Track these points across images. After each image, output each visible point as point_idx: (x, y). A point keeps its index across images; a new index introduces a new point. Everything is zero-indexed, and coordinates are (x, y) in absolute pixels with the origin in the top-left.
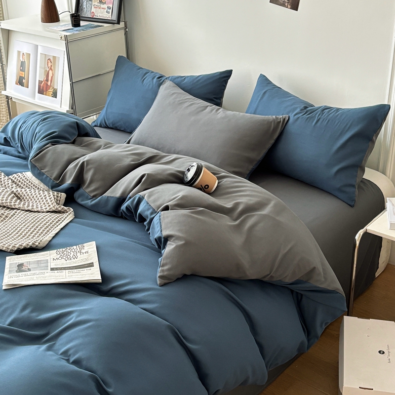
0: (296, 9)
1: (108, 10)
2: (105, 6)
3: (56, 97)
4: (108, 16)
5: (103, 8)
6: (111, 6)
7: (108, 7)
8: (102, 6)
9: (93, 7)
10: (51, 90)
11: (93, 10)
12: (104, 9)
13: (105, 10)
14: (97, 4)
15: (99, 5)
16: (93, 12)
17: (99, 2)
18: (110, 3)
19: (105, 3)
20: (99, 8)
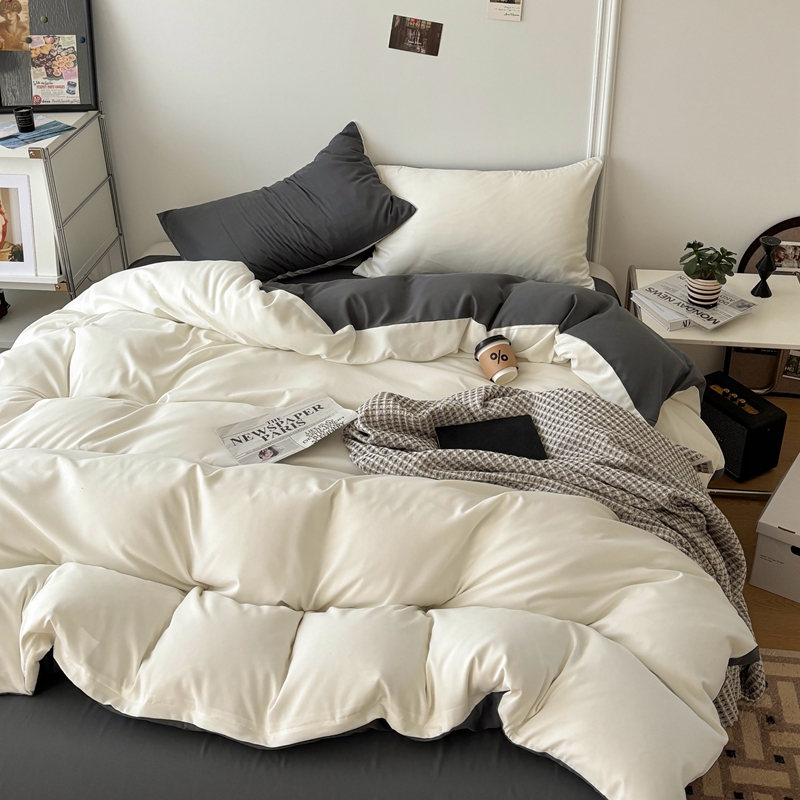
0: (435, 53)
1: (72, 89)
2: (63, 82)
3: (22, 260)
4: (71, 99)
5: (58, 87)
6: (76, 80)
7: (69, 83)
8: (56, 83)
9: (34, 87)
10: (7, 249)
11: (36, 91)
12: (63, 87)
13: (65, 90)
14: (44, 81)
15: (48, 81)
16: (36, 96)
17: (46, 76)
18: (72, 76)
19: (61, 77)
20: (50, 87)
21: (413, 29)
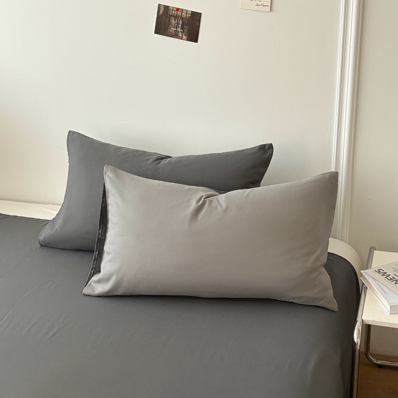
0: (196, 41)
21: (176, 17)
